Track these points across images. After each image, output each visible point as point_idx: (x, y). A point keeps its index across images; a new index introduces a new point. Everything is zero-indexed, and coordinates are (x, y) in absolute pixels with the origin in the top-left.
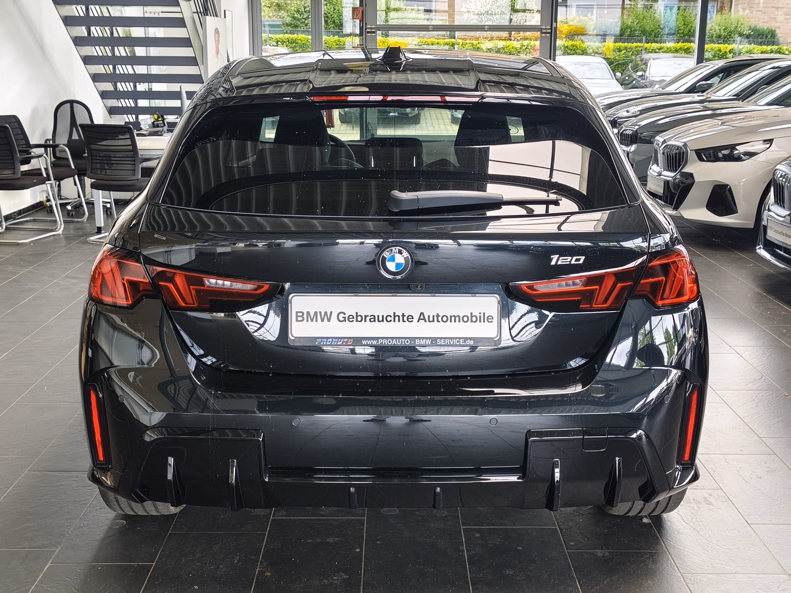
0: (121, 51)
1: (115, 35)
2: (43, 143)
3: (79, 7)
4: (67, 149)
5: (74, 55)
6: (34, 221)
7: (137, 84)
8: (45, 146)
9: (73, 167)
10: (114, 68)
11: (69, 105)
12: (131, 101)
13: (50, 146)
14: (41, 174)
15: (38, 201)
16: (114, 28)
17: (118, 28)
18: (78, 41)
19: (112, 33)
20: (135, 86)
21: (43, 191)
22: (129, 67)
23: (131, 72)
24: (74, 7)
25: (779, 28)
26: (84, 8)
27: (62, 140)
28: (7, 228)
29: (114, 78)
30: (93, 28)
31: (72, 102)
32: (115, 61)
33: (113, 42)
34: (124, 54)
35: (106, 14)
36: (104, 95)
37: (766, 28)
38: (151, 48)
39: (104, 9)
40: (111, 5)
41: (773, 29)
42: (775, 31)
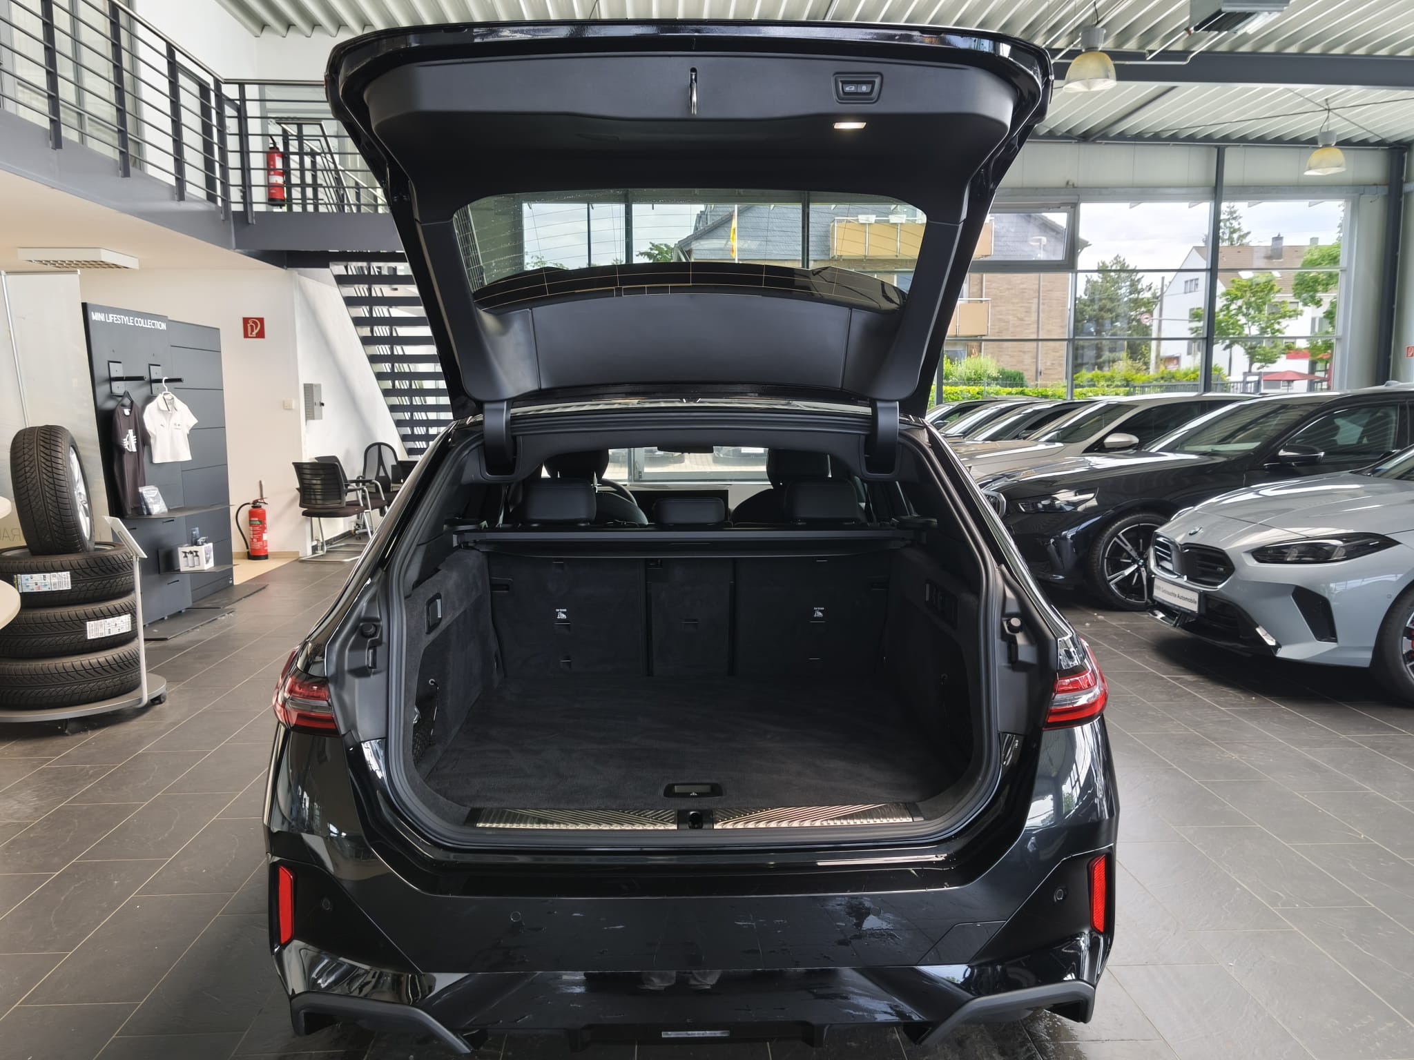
0: (417, 401)
1: (414, 387)
2: (355, 479)
3: (387, 364)
4: (379, 484)
5: (381, 404)
6: (347, 546)
7: (430, 428)
8: (357, 482)
9: (384, 499)
10: (412, 415)
11: (377, 447)
12: (424, 442)
13: (361, 481)
14: (359, 505)
15: (348, 530)
16: (413, 382)
17: (416, 381)
18: (386, 393)
19: (411, 385)
20: (427, 430)
21: (352, 522)
22: (423, 414)
23: (425, 418)
24: (383, 364)
25: (1027, 370)
26: (390, 365)
27: (371, 476)
28: (327, 551)
29: (413, 423)
30: (397, 382)
31: (380, 444)
32: (412, 408)
33: (411, 393)
34: (419, 403)
35: (407, 370)
36: (404, 438)
37: (1013, 371)
38: (441, 398)
39: (405, 365)
40: (411, 363)
41: (1021, 372)
42: (1022, 373)
